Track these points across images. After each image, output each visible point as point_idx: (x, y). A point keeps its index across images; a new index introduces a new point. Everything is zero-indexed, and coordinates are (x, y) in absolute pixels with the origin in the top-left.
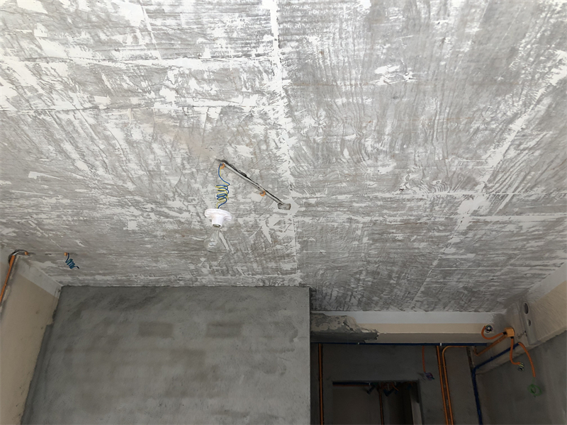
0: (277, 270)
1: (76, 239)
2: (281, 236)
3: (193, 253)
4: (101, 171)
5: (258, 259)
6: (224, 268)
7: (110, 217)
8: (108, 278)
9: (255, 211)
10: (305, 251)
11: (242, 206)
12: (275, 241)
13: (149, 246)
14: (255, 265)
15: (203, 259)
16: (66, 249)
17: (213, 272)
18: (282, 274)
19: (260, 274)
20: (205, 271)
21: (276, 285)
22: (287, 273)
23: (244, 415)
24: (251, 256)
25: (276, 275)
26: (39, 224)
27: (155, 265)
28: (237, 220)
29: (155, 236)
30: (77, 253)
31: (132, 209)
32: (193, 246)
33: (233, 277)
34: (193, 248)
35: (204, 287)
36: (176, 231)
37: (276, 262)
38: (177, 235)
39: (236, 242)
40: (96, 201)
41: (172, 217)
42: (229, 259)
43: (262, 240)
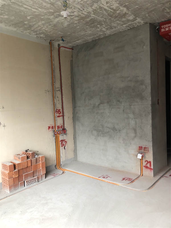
0: (128, 21)
1: (59, 32)
2: (114, 7)
3: (93, 25)
4: (40, 10)
5: (116, 19)
6: (109, 26)
7: (58, 22)
8: (80, 41)
9: (94, 2)
10: (130, 10)
11: (88, 3)
12: (114, 10)
13: (78, 27)
14: (118, 22)
15: (99, 26)
16: (59, 36)
17: (107, 29)
18: (132, 21)
19: (124, 24)
20: (104, 29)
21: (135, 26)
22: (133, 21)
23: (128, 77)
24: (113, 19)
25: (130, 23)
26: (45, 31)
27: (87, 33)
28: (92, 8)
29: (76, 24)
30: (64, 36)
31: (60, 17)
32: (90, 23)
33: (116, 29)
34: (91, 23)
35: (110, 35)
36: (80, 20)
37: (125, 18)
38: (82, 21)
39: (101, 16)
40: (49, 19)
41: (73, 15)
42: (107, 23)
43: (109, 12)
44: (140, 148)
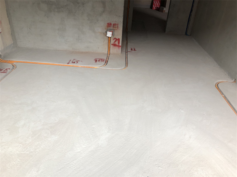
44: (109, 25)
